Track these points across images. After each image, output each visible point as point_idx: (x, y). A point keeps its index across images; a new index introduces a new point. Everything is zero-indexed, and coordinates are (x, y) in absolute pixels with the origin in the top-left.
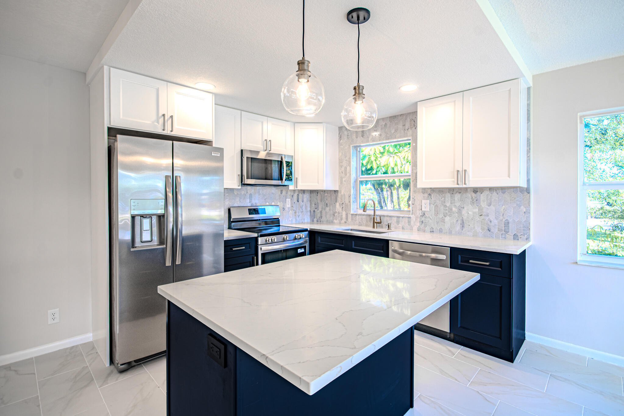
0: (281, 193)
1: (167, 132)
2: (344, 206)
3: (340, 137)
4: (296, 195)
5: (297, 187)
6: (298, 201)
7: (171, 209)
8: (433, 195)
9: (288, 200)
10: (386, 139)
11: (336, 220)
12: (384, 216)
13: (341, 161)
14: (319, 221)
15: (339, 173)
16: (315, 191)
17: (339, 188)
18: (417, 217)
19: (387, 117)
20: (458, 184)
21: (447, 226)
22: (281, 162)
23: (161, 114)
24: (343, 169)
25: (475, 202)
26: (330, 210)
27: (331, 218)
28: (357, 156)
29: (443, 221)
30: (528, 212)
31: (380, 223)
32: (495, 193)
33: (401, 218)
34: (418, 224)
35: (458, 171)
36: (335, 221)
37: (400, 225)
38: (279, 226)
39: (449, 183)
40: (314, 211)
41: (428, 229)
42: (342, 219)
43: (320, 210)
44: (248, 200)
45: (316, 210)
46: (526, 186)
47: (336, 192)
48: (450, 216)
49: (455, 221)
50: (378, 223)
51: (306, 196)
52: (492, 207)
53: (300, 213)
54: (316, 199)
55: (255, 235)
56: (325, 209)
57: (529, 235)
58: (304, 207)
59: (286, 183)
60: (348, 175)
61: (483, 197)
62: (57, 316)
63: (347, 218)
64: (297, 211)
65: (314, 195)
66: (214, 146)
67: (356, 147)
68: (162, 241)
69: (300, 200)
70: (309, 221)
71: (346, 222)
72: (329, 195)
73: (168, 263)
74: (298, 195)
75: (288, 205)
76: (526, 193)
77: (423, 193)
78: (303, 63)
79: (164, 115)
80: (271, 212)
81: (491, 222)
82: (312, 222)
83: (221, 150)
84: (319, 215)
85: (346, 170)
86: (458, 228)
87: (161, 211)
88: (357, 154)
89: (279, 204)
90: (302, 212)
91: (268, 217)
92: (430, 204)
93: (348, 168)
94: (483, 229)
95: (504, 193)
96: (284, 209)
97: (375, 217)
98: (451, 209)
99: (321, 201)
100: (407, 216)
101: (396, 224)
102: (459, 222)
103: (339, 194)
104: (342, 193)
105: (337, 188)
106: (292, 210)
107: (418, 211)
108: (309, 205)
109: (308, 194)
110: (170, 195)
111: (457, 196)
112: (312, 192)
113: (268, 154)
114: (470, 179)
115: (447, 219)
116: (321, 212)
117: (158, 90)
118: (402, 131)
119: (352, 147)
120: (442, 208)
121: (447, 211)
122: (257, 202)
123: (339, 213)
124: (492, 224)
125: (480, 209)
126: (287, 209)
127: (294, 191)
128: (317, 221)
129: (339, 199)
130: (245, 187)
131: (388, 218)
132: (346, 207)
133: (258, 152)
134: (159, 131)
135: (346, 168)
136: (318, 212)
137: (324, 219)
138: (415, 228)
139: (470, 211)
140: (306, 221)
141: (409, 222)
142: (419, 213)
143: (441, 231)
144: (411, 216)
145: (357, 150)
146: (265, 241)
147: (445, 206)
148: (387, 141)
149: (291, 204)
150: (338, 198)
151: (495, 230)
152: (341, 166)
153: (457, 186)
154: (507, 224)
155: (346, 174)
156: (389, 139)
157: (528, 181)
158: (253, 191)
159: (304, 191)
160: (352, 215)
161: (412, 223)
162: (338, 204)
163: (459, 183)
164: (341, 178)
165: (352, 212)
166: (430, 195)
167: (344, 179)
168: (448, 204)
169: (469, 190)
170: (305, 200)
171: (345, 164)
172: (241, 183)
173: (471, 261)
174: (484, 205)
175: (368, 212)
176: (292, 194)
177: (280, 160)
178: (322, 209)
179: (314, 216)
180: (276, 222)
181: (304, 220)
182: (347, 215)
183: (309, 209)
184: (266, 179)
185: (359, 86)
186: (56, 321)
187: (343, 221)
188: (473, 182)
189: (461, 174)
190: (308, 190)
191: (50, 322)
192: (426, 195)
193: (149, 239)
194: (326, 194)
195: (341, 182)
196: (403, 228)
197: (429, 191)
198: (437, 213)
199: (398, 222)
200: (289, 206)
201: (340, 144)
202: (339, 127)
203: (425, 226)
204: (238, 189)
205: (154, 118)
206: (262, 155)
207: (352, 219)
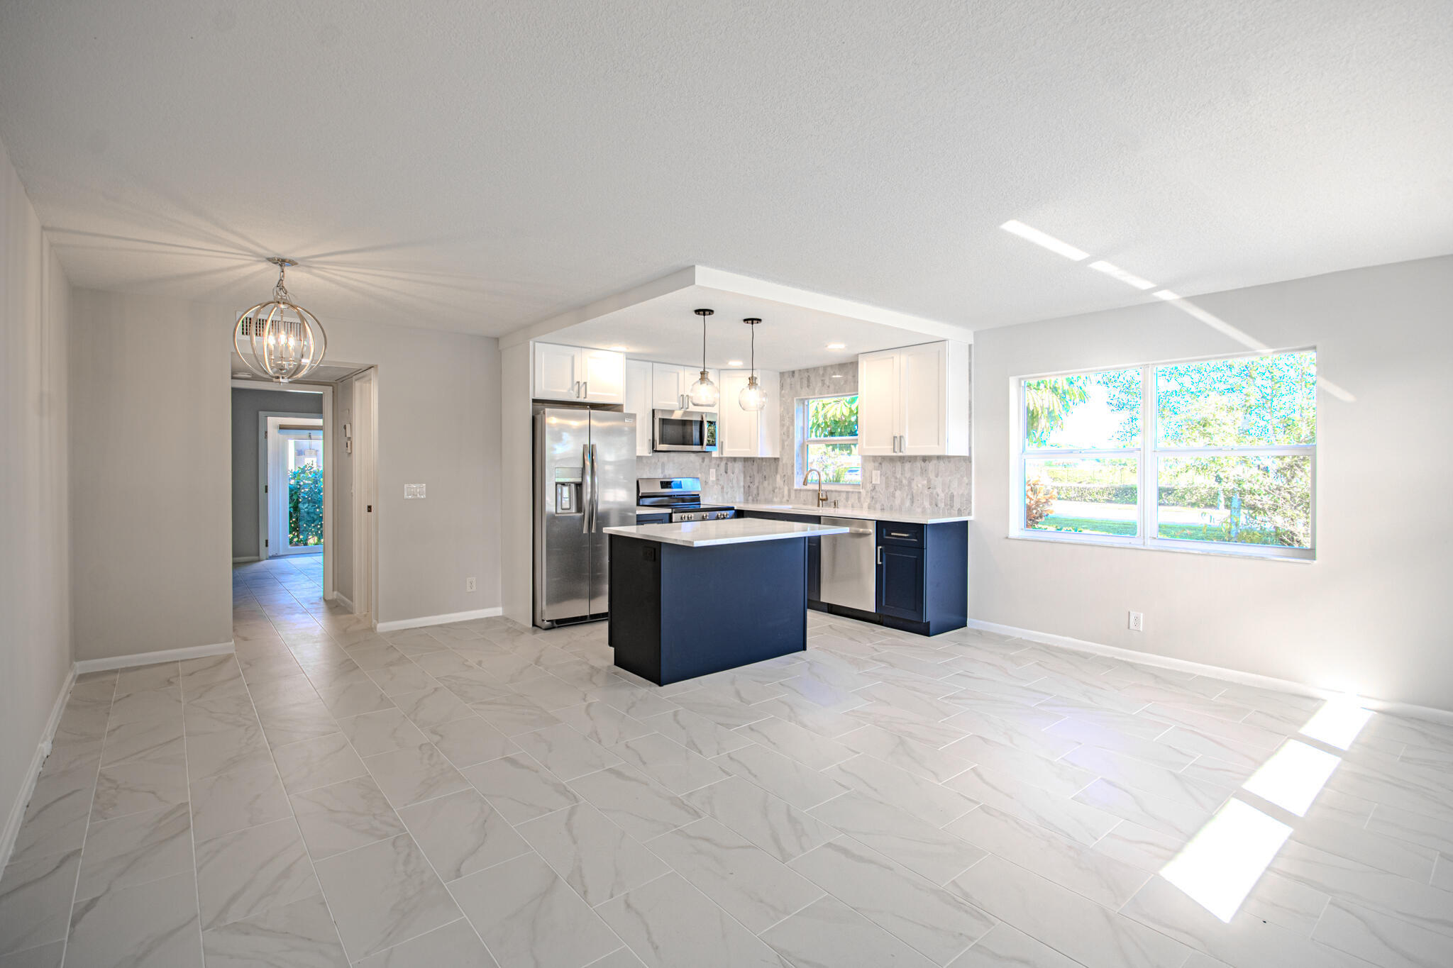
0: (703, 461)
1: (581, 400)
2: (786, 478)
3: (782, 387)
4: (723, 464)
5: (722, 454)
6: (726, 472)
7: (588, 479)
8: (883, 464)
9: (713, 471)
10: (835, 393)
11: (776, 497)
12: (832, 491)
13: (782, 418)
14: (755, 501)
15: (781, 434)
16: (751, 458)
17: (781, 455)
18: (867, 492)
19: (836, 365)
20: (894, 451)
21: (897, 502)
22: (701, 423)
23: (575, 382)
24: (785, 428)
25: (924, 472)
26: (769, 484)
27: (771, 496)
28: (804, 412)
29: (893, 496)
30: (969, 484)
31: (826, 499)
32: (942, 462)
33: (850, 494)
34: (868, 500)
35: (895, 437)
36: (775, 499)
37: (849, 502)
38: (700, 504)
39: (887, 451)
40: (749, 486)
41: (878, 506)
42: (783, 497)
43: (757, 484)
44: (660, 471)
45: (751, 485)
46: (968, 455)
47: (776, 459)
48: (900, 490)
49: (905, 496)
50: (824, 500)
51: (738, 466)
52: (940, 479)
53: (729, 490)
54: (752, 469)
55: (669, 511)
56: (762, 483)
57: (970, 510)
58: (735, 481)
59: (708, 448)
60: (791, 437)
61: (931, 466)
62: (474, 584)
63: (789, 496)
64: (725, 486)
65: (750, 463)
66: (625, 411)
67: (803, 401)
68: (579, 509)
69: (729, 471)
70: (742, 500)
71: (788, 501)
72: (768, 464)
73: (585, 531)
74: (726, 464)
75: (712, 478)
76: (968, 461)
77: (874, 462)
78: (704, 374)
79: (578, 382)
80: (689, 486)
81: (938, 495)
82: (746, 501)
83: (633, 416)
84: (755, 492)
85: (788, 431)
86: (908, 503)
87: (579, 480)
88: (804, 409)
89: (699, 476)
90: (732, 487)
91: (685, 492)
92: (881, 475)
93: (791, 428)
94: (931, 504)
95: (950, 462)
96: (706, 483)
97: (821, 492)
98: (902, 482)
99: (758, 472)
100: (857, 490)
101: (844, 501)
102: (909, 497)
103: (780, 463)
104: (784, 462)
105: (777, 456)
106: (717, 484)
107: (868, 484)
108: (742, 478)
109: (740, 463)
110: (588, 463)
111: (907, 466)
112: (746, 460)
113: (685, 413)
114: (907, 445)
115: (898, 493)
116: (758, 487)
117: (573, 358)
118: (852, 384)
119: (797, 399)
120: (893, 480)
121: (898, 484)
122: (670, 473)
123: (780, 489)
124: (939, 498)
125: (929, 481)
126: (710, 483)
127: (721, 459)
128: (753, 500)
129: (780, 470)
130: (657, 454)
131: (837, 494)
132: (789, 480)
133: (672, 412)
134: (574, 399)
135: (788, 428)
136: (754, 487)
137: (761, 497)
138: (866, 505)
139: (920, 483)
140: (737, 500)
141: (859, 498)
142: (869, 487)
143: (891, 508)
144: (861, 490)
145: (804, 403)
146: (680, 518)
147: (896, 478)
148: (836, 395)
149: (717, 476)
150: (779, 468)
151: (942, 505)
152: (782, 426)
153: (895, 454)
154: (952, 497)
155: (788, 436)
156: (837, 392)
157: (970, 449)
158: (666, 459)
159: (735, 459)
160: (796, 490)
161: (862, 499)
162: (778, 477)
163: (896, 450)
164: (783, 442)
165: (796, 487)
166: (880, 464)
167: (786, 443)
168: (899, 476)
169: (918, 458)
170: (736, 471)
171: (787, 423)
172: (653, 449)
173: (892, 534)
174: (932, 476)
175: (809, 487)
176: (718, 462)
177: (700, 419)
178: (759, 483)
179: (749, 493)
180: (696, 499)
181: (735, 498)
182: (789, 491)
183: (742, 484)
184: (684, 444)
185: (752, 377)
186: (474, 589)
187: (785, 499)
188: (909, 449)
189: (897, 441)
190: (740, 458)
191: (469, 590)
192: (877, 464)
193: (568, 507)
194: (764, 463)
195: (783, 448)
196: (853, 507)
197: (880, 460)
198: (887, 487)
199: (847, 499)
200: (714, 479)
201: (782, 396)
202: (780, 373)
203: (876, 502)
204: (648, 457)
205: (569, 386)
206: (678, 415)
207: (796, 497)
